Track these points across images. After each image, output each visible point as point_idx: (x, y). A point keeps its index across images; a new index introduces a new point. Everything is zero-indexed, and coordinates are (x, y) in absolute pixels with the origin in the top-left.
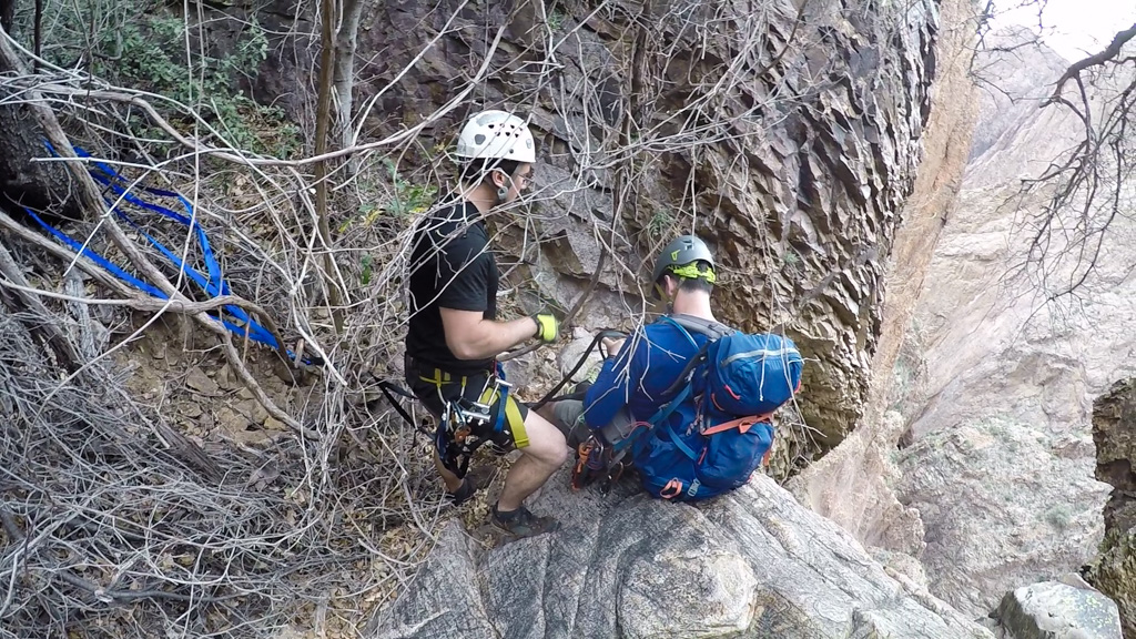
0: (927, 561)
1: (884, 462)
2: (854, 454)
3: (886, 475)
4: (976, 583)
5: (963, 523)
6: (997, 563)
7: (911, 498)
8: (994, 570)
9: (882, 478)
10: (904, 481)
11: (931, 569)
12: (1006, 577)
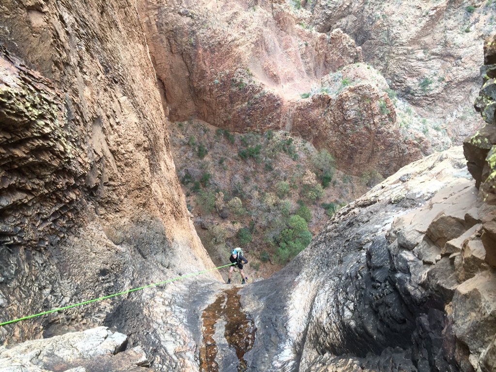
0: (369, 57)
1: (291, 13)
2: (265, 24)
3: (299, 21)
4: (417, 46)
5: (378, 13)
6: (424, 22)
7: (329, 23)
8: (424, 28)
9: (298, 26)
10: (316, 16)
11: (376, 61)
12: (438, 26)
